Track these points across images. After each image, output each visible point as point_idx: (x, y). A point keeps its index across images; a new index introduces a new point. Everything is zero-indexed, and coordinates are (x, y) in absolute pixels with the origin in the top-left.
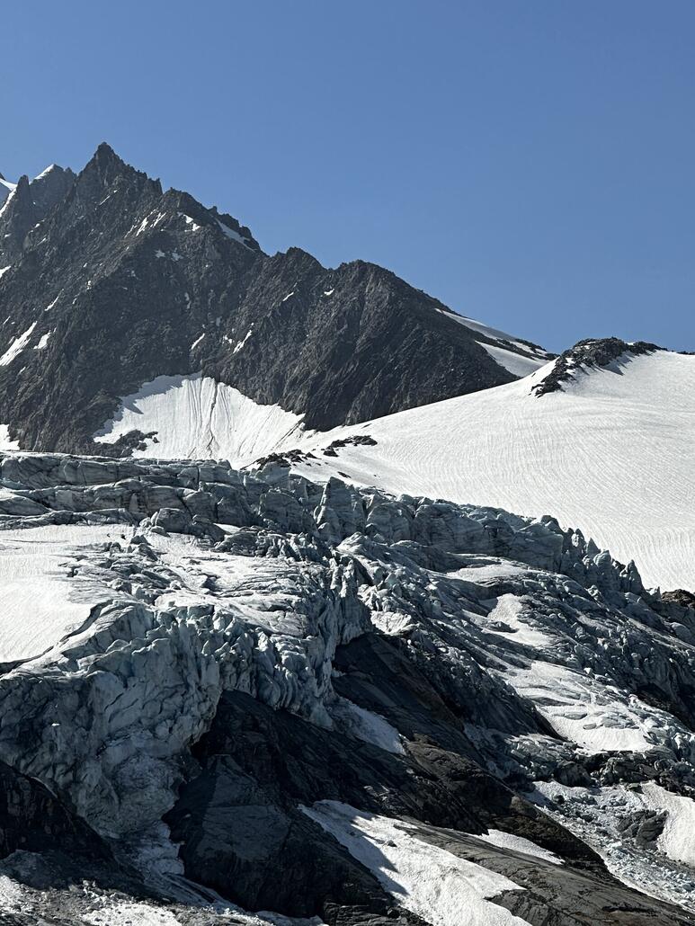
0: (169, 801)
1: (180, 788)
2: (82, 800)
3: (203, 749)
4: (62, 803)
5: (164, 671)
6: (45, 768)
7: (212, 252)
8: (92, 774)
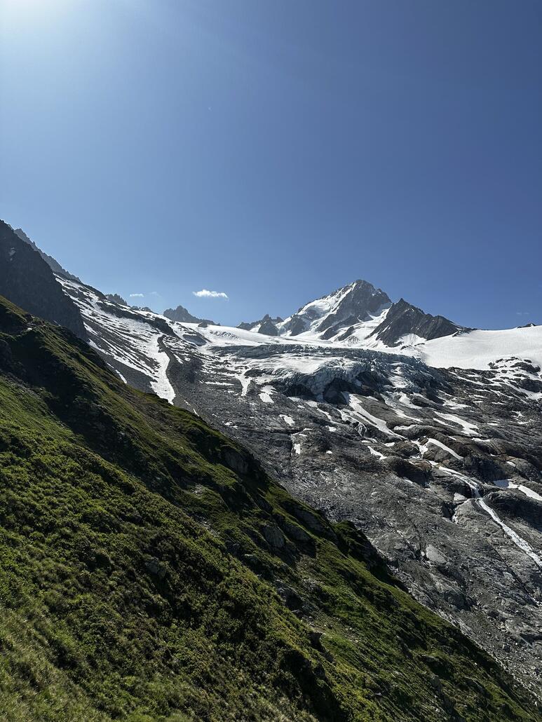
0: (323, 390)
1: (325, 389)
2: (312, 390)
3: (329, 385)
4: (309, 390)
5: (325, 375)
6: (307, 386)
7: (416, 315)
8: (313, 387)
